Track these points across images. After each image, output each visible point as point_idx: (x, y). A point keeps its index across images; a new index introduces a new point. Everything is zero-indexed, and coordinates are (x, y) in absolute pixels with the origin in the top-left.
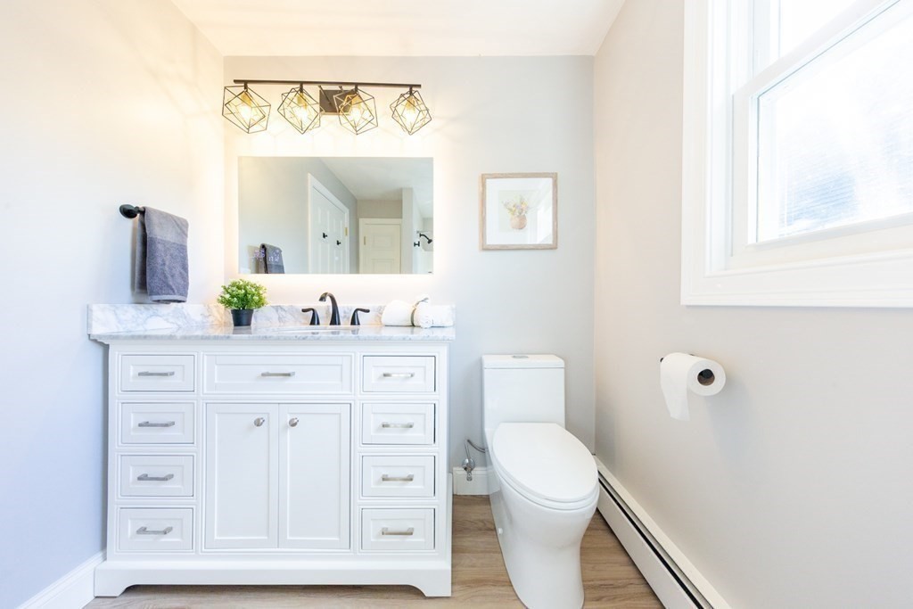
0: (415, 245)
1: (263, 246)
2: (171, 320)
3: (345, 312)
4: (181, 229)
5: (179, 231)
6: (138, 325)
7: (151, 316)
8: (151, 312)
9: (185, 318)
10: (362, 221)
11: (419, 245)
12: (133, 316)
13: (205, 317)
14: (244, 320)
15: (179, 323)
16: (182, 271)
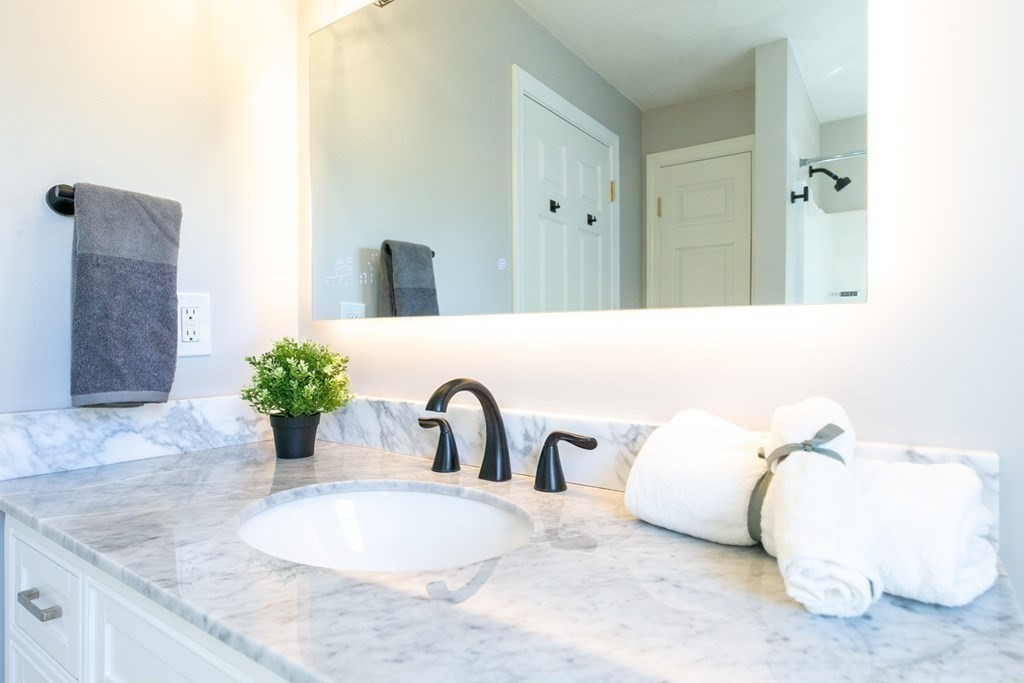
0: (794, 197)
1: (387, 248)
2: (164, 437)
3: (527, 437)
4: (160, 228)
5: (156, 231)
6: (83, 455)
7: (114, 433)
8: (114, 424)
9: (198, 430)
10: (653, 161)
11: (805, 197)
12: (71, 437)
13: (248, 423)
14: (296, 443)
15: (184, 443)
16: (158, 327)
